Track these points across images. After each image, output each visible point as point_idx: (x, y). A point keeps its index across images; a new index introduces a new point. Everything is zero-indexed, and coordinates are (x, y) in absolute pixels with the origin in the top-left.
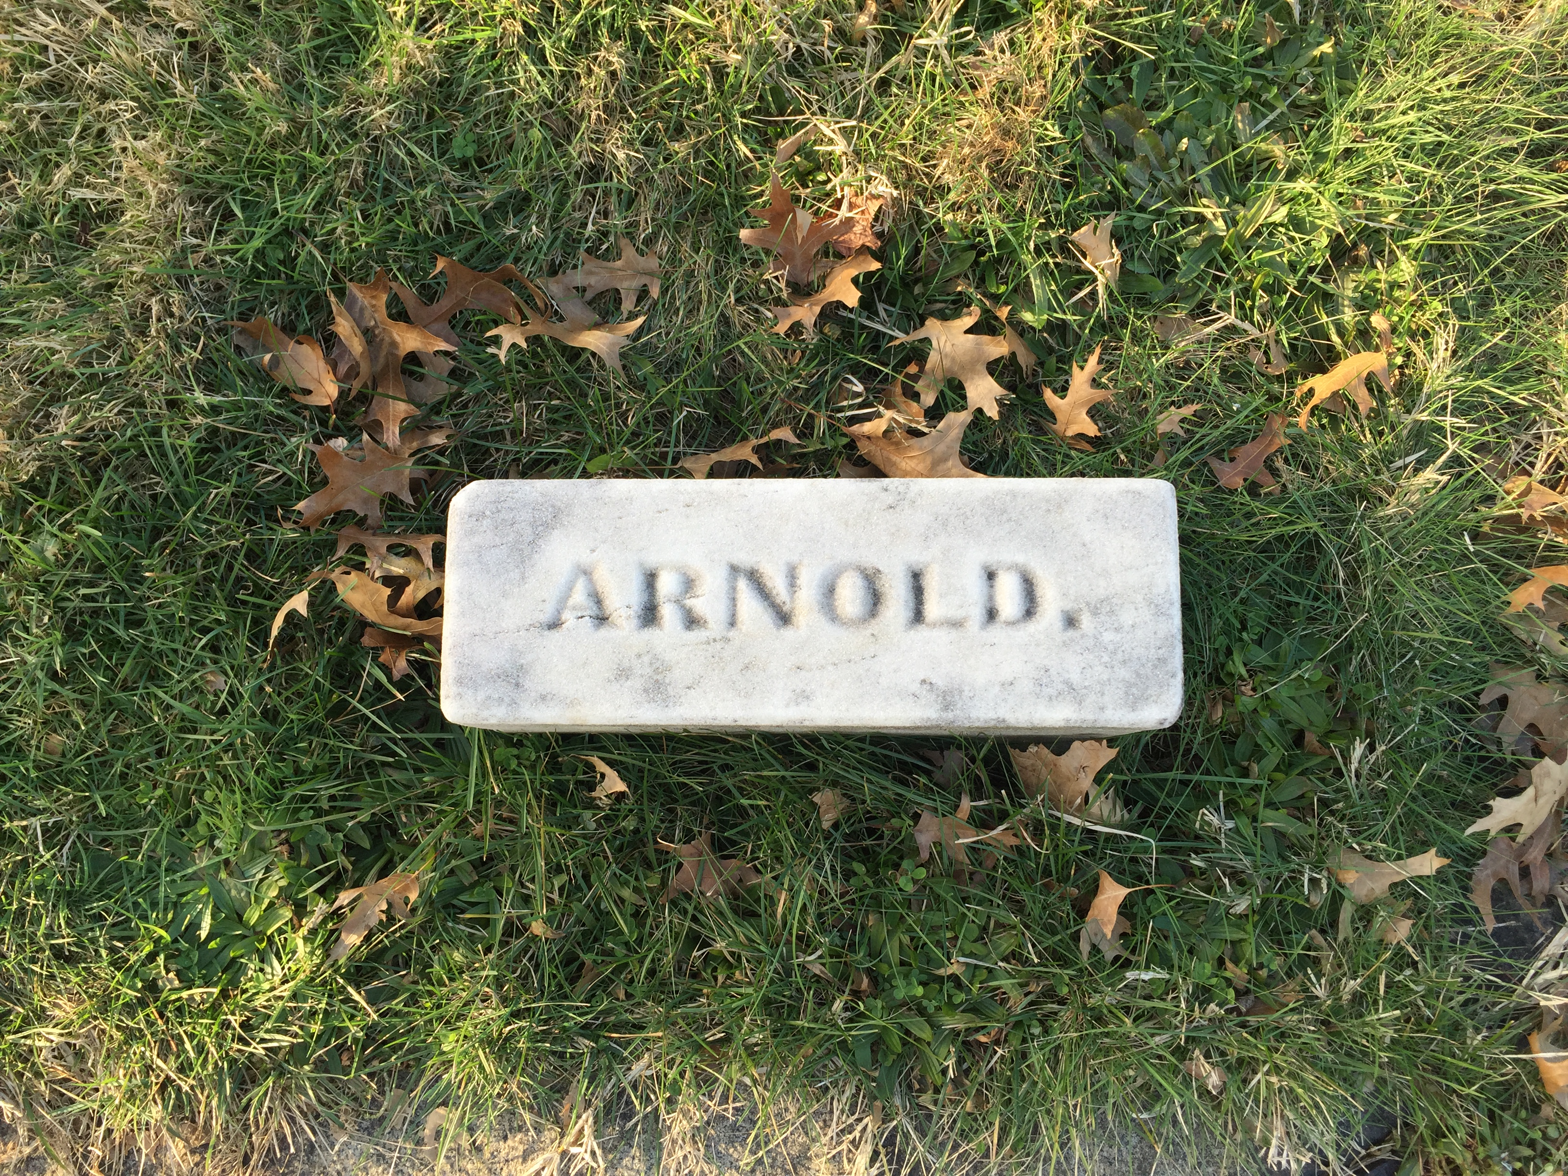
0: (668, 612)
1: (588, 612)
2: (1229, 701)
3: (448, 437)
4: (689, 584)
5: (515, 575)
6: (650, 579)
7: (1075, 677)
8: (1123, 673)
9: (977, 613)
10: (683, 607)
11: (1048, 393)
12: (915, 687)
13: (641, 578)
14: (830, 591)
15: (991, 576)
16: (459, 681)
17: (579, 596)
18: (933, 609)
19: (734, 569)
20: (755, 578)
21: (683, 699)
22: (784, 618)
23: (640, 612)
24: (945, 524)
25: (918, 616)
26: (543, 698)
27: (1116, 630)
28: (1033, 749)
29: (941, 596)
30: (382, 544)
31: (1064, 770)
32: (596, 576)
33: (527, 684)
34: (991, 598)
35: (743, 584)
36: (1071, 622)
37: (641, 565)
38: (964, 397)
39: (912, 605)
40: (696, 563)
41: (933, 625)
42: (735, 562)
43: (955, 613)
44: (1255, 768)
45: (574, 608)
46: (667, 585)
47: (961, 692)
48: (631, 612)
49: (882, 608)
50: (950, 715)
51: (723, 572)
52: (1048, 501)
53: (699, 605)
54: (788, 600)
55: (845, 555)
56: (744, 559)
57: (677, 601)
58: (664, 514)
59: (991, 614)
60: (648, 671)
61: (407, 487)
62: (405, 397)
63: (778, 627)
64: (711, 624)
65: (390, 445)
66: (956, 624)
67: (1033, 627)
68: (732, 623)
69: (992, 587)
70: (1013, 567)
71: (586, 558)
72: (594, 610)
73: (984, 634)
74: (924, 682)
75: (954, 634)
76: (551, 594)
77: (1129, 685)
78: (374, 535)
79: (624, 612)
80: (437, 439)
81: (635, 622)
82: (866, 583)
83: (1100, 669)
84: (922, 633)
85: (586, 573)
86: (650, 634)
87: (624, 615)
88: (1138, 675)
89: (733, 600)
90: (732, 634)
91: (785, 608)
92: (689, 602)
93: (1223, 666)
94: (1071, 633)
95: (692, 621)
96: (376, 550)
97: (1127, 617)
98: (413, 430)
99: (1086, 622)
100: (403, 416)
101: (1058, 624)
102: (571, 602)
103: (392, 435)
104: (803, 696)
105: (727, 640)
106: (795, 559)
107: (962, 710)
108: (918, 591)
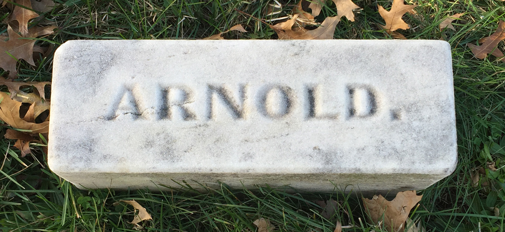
0: (174, 111)
1: (131, 111)
2: (483, 173)
3: (54, 30)
4: (186, 96)
5: (90, 90)
6: (165, 93)
7: (398, 146)
8: (424, 143)
9: (344, 111)
10: (183, 108)
11: (381, 9)
12: (310, 151)
13: (160, 92)
14: (263, 99)
15: (351, 92)
16: (58, 148)
17: (125, 102)
18: (320, 109)
19: (211, 88)
20: (222, 92)
21: (182, 158)
22: (238, 114)
23: (159, 111)
24: (326, 64)
25: (312, 113)
26: (105, 157)
27: (420, 120)
28: (376, 197)
29: (324, 102)
30: (17, 86)
31: (393, 209)
32: (135, 92)
33: (96, 149)
34: (351, 103)
35: (215, 96)
36: (395, 116)
37: (160, 85)
38: (336, 11)
39: (308, 107)
40: (190, 84)
41: (320, 118)
42: (211, 84)
43: (332, 111)
44: (498, 210)
45: (123, 109)
46: (174, 96)
47: (336, 154)
48: (154, 110)
49: (291, 109)
50: (330, 167)
51: (204, 89)
52: (382, 51)
53: (191, 107)
54: (240, 105)
55: (271, 80)
56: (216, 82)
57: (179, 105)
58: (172, 58)
59: (352, 112)
60: (163, 142)
61: (31, 56)
62: (31, 8)
63: (235, 119)
64: (198, 117)
65: (23, 33)
66: (333, 117)
67: (374, 119)
68: (210, 116)
69: (352, 97)
70: (364, 86)
71: (129, 81)
72: (133, 110)
73: (348, 122)
74: (315, 148)
75: (331, 122)
76: (109, 100)
77: (427, 150)
78: (13, 81)
79: (150, 110)
80: (49, 31)
81: (156, 116)
82: (283, 96)
83: (411, 141)
84: (314, 122)
85: (130, 90)
86: (165, 122)
87: (150, 112)
88: (432, 144)
89: (210, 105)
90: (209, 122)
91: (239, 109)
92: (186, 105)
93: (479, 154)
94: (395, 122)
95: (187, 116)
96: (13, 89)
97: (426, 113)
98: (35, 27)
99: (403, 116)
100: (30, 18)
101: (388, 117)
102: (121, 105)
103: (24, 28)
104: (248, 156)
105: (206, 126)
106: (244, 82)
107: (336, 164)
108: (311, 100)
